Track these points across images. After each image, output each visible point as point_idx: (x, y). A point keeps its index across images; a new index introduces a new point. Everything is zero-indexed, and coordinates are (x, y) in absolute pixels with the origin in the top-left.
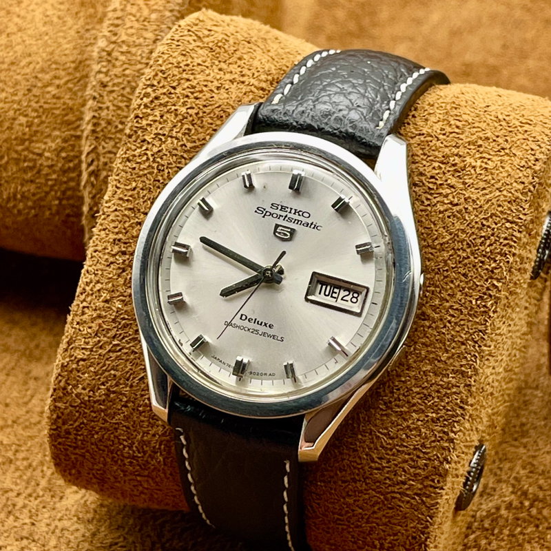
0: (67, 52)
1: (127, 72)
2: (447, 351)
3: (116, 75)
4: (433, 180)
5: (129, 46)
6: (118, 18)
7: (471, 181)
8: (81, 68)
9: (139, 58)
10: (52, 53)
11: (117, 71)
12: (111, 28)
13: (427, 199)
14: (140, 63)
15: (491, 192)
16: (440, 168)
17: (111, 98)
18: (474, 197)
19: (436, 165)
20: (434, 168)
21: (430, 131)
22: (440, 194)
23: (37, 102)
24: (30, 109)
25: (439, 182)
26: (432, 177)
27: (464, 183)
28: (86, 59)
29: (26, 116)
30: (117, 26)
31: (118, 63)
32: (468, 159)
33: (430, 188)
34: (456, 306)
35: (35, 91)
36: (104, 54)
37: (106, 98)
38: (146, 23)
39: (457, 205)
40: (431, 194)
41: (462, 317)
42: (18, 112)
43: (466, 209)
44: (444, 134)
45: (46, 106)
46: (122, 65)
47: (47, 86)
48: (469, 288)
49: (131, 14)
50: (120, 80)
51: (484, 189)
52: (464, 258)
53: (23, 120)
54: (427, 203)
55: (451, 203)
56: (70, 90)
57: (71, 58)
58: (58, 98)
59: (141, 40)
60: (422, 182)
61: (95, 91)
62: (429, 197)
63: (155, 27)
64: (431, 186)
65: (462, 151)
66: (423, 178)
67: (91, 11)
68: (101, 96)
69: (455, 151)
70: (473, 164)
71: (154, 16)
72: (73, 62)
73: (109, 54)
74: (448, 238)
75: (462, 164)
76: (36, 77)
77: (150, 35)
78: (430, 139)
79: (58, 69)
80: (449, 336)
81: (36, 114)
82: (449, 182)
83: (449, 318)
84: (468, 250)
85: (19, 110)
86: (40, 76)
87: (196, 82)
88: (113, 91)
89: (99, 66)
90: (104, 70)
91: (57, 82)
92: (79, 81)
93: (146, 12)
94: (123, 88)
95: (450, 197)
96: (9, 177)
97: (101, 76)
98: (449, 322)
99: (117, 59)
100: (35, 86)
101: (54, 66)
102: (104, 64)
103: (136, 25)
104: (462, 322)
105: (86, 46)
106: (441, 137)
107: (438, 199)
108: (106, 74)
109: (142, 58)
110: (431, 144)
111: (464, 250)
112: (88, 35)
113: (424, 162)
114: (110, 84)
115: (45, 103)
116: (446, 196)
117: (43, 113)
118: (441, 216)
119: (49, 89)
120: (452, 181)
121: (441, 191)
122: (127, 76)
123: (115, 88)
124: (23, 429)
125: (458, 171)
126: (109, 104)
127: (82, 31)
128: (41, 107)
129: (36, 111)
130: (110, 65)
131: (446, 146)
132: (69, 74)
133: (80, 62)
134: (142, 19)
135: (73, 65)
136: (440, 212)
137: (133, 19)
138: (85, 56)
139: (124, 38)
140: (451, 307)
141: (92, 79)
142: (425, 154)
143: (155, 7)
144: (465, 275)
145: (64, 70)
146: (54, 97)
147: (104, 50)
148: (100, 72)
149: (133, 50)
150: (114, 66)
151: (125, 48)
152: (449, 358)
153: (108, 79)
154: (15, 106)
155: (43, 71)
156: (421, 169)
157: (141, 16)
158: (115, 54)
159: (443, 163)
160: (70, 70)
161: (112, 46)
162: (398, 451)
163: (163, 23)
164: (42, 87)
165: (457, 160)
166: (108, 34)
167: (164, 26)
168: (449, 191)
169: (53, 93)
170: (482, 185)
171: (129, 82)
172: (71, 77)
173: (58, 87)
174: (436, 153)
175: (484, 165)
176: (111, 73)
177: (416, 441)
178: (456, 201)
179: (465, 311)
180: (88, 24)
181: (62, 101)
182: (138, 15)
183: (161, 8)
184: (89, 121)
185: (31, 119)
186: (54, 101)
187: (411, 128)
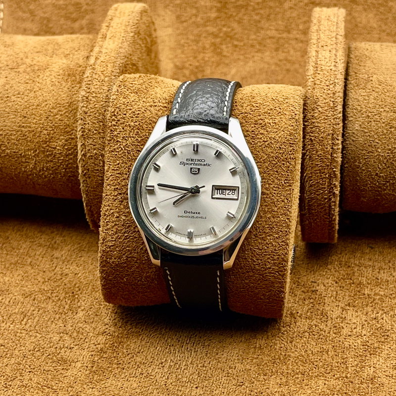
0: (63, 98)
1: (96, 106)
2: (276, 207)
3: (91, 108)
4: (253, 133)
5: (96, 94)
6: (89, 81)
7: (270, 130)
8: (71, 106)
9: (102, 99)
10: (57, 99)
11: (91, 106)
12: (87, 86)
13: (253, 142)
14: (103, 101)
15: (280, 133)
16: (255, 127)
17: (90, 119)
18: (273, 136)
19: (253, 125)
20: (252, 127)
21: (245, 111)
22: (258, 138)
23: (51, 123)
24: (48, 127)
25: (256, 133)
26: (252, 131)
27: (267, 131)
28: (74, 101)
29: (47, 130)
30: (89, 84)
31: (91, 102)
32: (266, 120)
33: (253, 137)
34: (276, 186)
35: (50, 118)
36: (84, 98)
37: (87, 119)
38: (103, 82)
39: (266, 141)
40: (254, 139)
41: (279, 190)
42: (42, 129)
43: (271, 142)
44: (252, 111)
45: (56, 125)
46: (93, 103)
47: (56, 115)
48: (280, 177)
49: (95, 78)
50: (93, 110)
51: (277, 132)
52: (275, 164)
53: (45, 132)
54: (253, 143)
55: (264, 141)
56: (67, 116)
57: (66, 101)
58: (62, 121)
59: (102, 90)
60: (248, 134)
61: (81, 116)
62: (254, 140)
63: (108, 84)
64: (253, 135)
65: (262, 117)
66: (249, 133)
67: (74, 78)
68: (84, 118)
69: (259, 118)
70: (269, 122)
71: (106, 79)
72: (68, 103)
73: (87, 98)
74: (266, 157)
75: (264, 123)
76: (50, 111)
77: (106, 88)
78: (246, 114)
79: (60, 107)
80: (276, 200)
81: (51, 129)
82: (260, 132)
83: (274, 192)
84: (276, 160)
85: (43, 127)
86: (52, 110)
87: (134, 109)
88: (90, 115)
89: (83, 104)
90: (85, 106)
91: (60, 113)
92: (71, 112)
93: (102, 77)
94: (95, 114)
95: (263, 139)
96: (39, 160)
97: (84, 108)
98: (275, 193)
99: (91, 100)
100: (50, 116)
101: (58, 105)
102: (85, 103)
103: (99, 83)
104: (280, 192)
105: (73, 95)
106: (251, 113)
107: (258, 141)
108: (86, 107)
109: (103, 99)
110: (248, 117)
111: (274, 161)
112: (73, 90)
113: (247, 126)
114: (89, 112)
115: (56, 123)
116: (261, 139)
117: (55, 128)
118: (261, 148)
119: (57, 116)
120: (262, 131)
121: (258, 137)
122: (97, 108)
123: (91, 114)
124: (54, 282)
125: (264, 126)
126: (89, 122)
127: (71, 88)
128: (53, 125)
129: (51, 127)
130: (88, 103)
131: (255, 116)
132: (66, 109)
133: (71, 103)
134: (101, 80)
135: (67, 104)
136: (260, 146)
137: (97, 81)
138: (73, 100)
139: (93, 90)
140: (274, 187)
141: (80, 110)
142: (246, 122)
143: (107, 75)
144: (277, 172)
145: (63, 107)
146: (59, 120)
147: (84, 96)
148: (83, 107)
149: (99, 95)
150: (90, 104)
151: (94, 95)
152: (278, 209)
153: (88, 110)
154: (41, 126)
155: (53, 108)
156: (247, 129)
157: (100, 79)
158: (90, 98)
159: (256, 124)
160: (66, 107)
161: (88, 94)
162: (265, 255)
163: (111, 82)
164: (53, 116)
165: (261, 122)
166: (86, 89)
167: (112, 83)
168: (261, 136)
169: (59, 118)
170: (275, 130)
171: (98, 111)
172: (67, 110)
173: (61, 115)
174: (251, 120)
175: (274, 122)
176: (88, 107)
177: (271, 248)
178: (266, 140)
179: (280, 187)
180: (73, 84)
181: (63, 122)
182: (99, 79)
183: (110, 75)
184: (80, 130)
185: (49, 131)
186: (60, 122)
187: (237, 111)
